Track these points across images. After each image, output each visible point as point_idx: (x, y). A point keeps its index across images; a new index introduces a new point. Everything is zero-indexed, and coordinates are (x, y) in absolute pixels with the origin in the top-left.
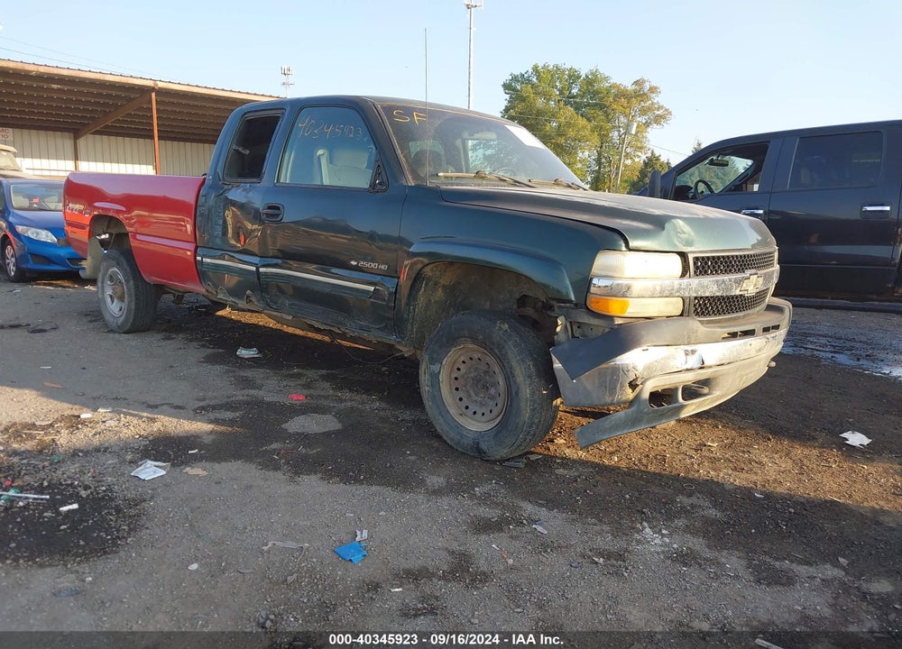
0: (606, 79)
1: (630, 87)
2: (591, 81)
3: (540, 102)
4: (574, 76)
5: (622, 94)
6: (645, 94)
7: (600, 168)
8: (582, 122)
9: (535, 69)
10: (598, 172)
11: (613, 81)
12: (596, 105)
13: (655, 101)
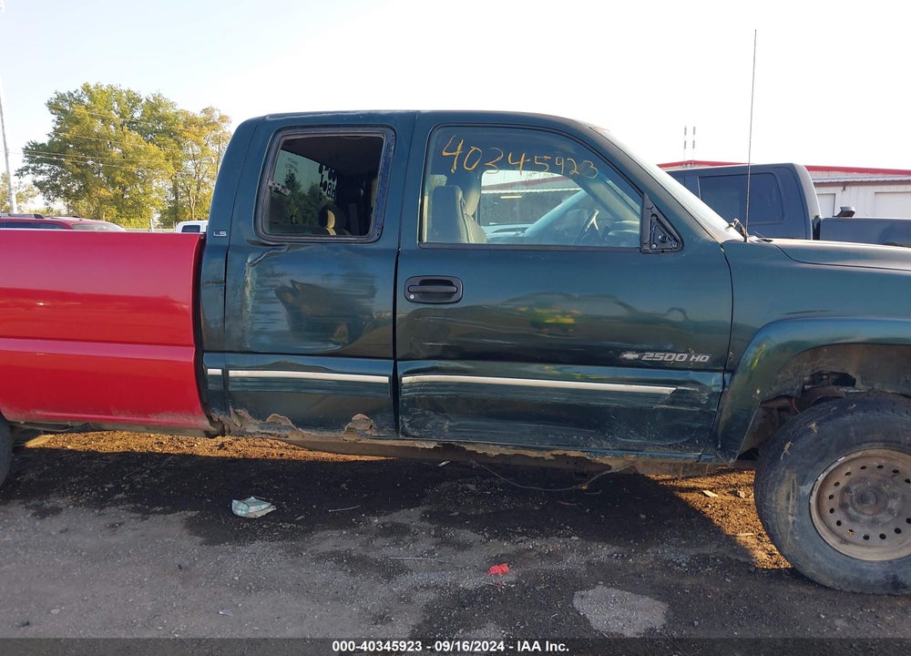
0: (172, 105)
1: (200, 116)
2: (154, 106)
3: (98, 126)
4: (134, 100)
5: (190, 122)
6: (214, 123)
7: (177, 198)
8: (153, 149)
9: (86, 88)
10: (175, 202)
11: (178, 108)
12: (164, 131)
13: (226, 130)
